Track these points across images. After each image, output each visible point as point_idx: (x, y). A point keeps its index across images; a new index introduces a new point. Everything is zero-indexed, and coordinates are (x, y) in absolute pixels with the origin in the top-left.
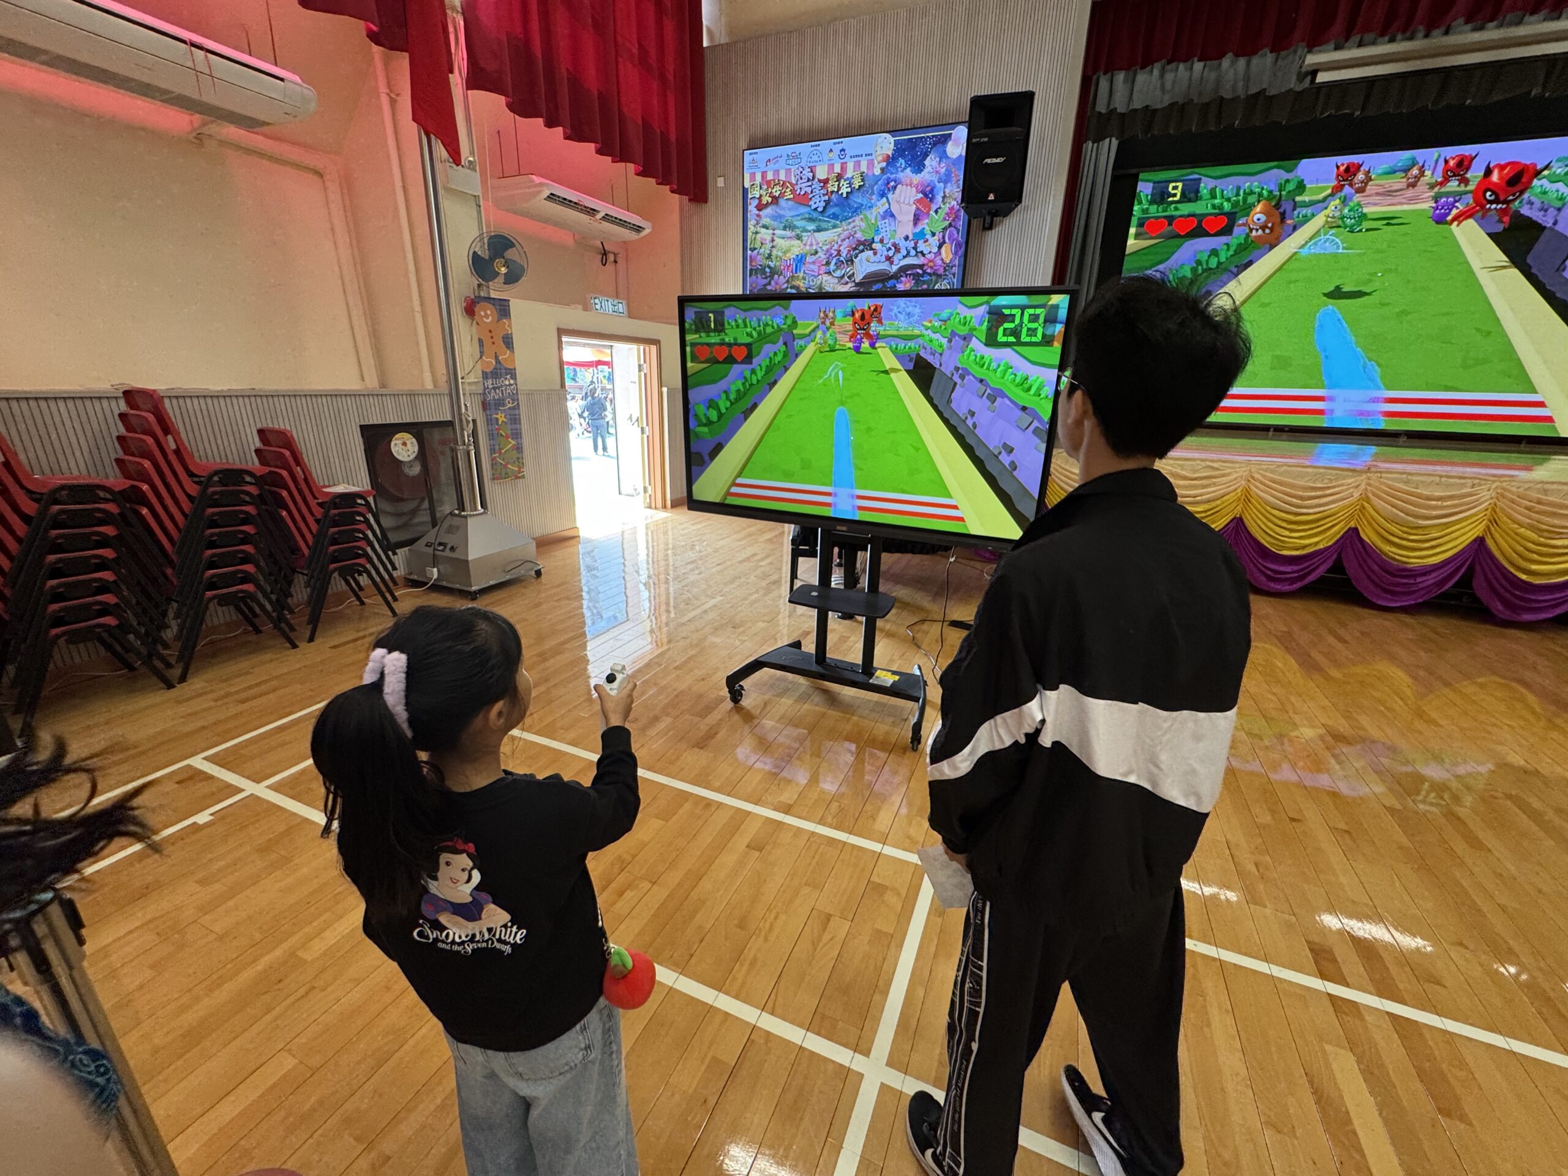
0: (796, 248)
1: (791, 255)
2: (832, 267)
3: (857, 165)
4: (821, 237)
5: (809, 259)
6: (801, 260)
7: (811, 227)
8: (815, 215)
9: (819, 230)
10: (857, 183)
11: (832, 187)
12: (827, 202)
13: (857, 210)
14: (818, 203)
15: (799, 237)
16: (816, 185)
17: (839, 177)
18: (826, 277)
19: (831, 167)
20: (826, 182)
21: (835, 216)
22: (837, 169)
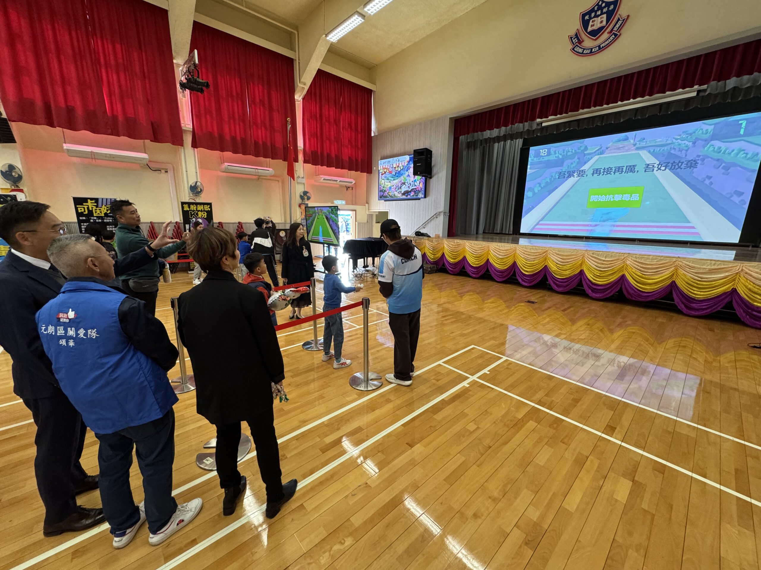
0: (389, 185)
1: (388, 187)
2: (397, 189)
3: (402, 163)
4: (395, 181)
5: (392, 187)
6: (390, 188)
7: (392, 179)
8: (393, 176)
9: (394, 180)
10: (402, 168)
11: (397, 169)
12: (396, 173)
13: (402, 175)
14: (394, 173)
15: (390, 182)
16: (394, 169)
17: (398, 167)
18: (396, 192)
19: (396, 164)
20: (395, 168)
21: (397, 176)
22: (398, 165)
